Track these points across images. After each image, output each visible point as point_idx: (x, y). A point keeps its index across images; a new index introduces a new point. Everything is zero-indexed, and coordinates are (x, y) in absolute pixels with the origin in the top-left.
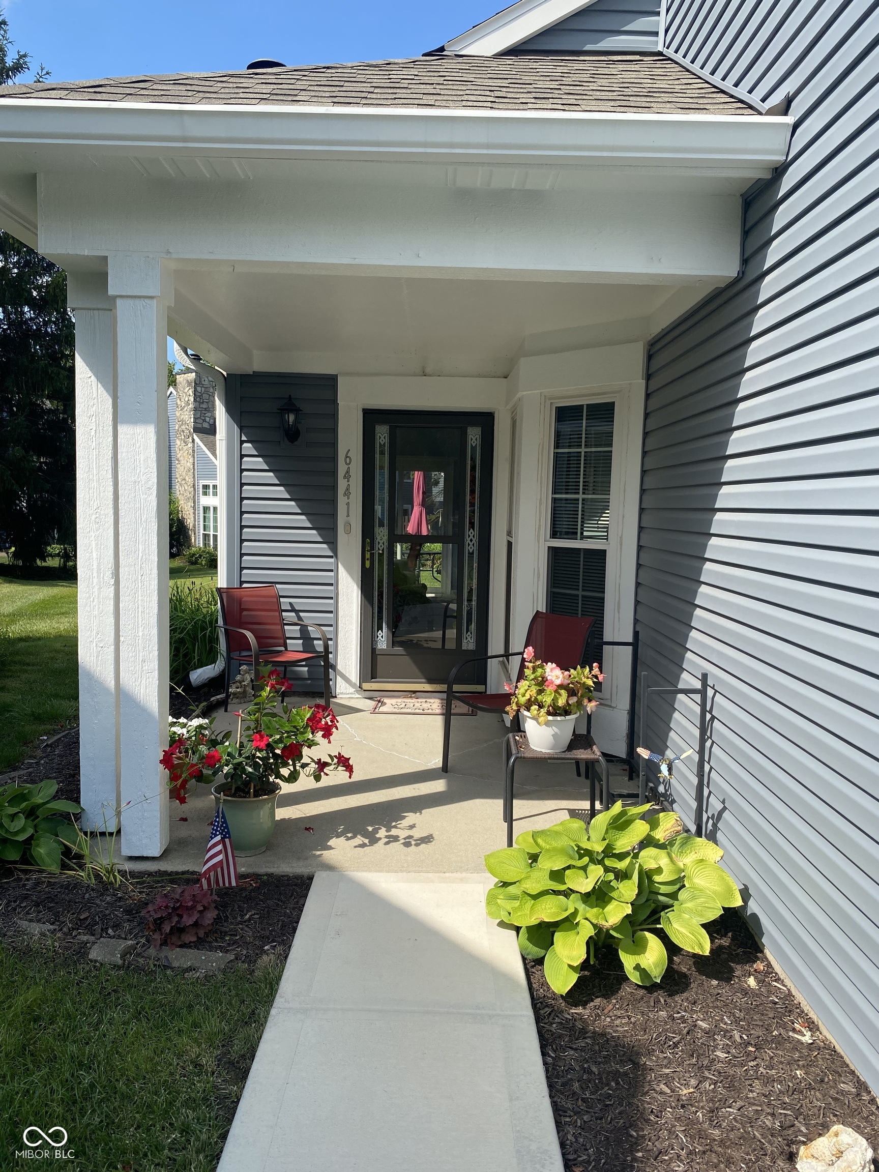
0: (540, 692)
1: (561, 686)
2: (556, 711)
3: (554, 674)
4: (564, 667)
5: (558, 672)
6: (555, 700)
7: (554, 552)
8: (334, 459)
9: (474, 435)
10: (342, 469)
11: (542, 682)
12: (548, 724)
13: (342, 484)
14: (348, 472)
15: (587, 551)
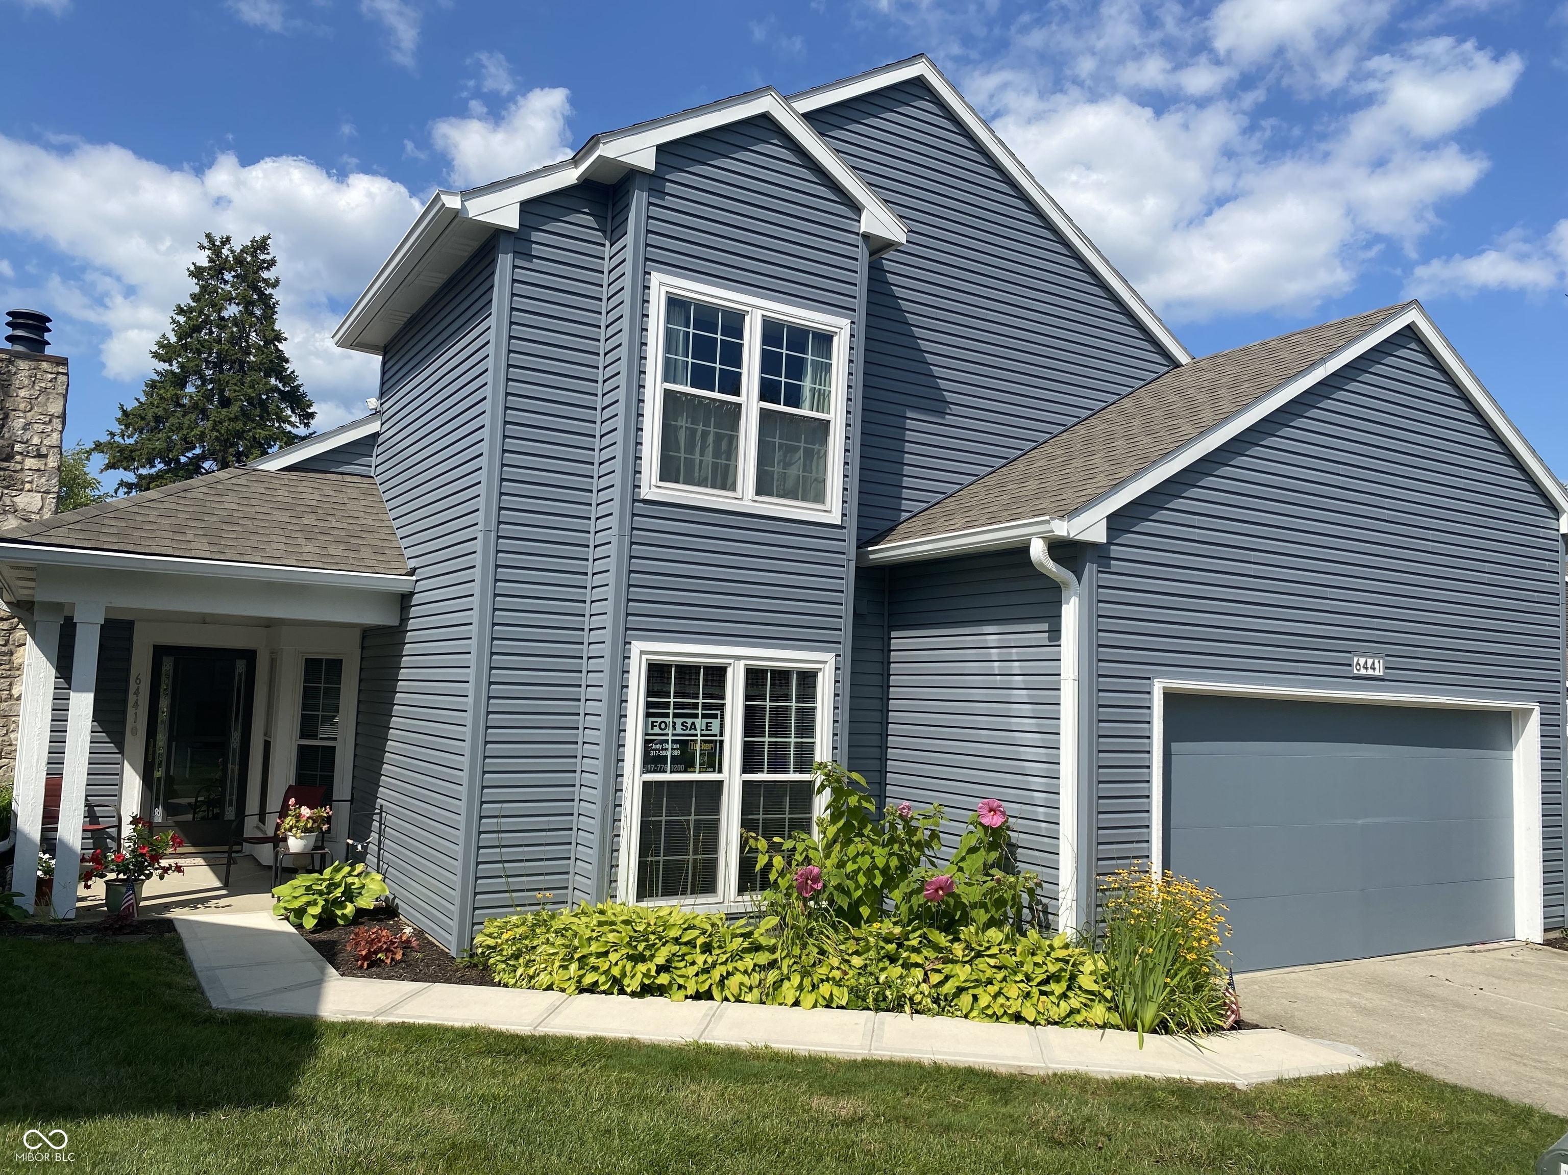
0: (297, 822)
1: (309, 818)
2: (306, 830)
3: (305, 811)
4: (311, 809)
5: (308, 810)
6: (306, 825)
7: (301, 748)
8: (127, 681)
9: (240, 666)
10: (132, 687)
11: (298, 817)
12: (301, 838)
13: (132, 699)
14: (138, 689)
15: (322, 746)
